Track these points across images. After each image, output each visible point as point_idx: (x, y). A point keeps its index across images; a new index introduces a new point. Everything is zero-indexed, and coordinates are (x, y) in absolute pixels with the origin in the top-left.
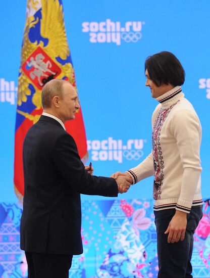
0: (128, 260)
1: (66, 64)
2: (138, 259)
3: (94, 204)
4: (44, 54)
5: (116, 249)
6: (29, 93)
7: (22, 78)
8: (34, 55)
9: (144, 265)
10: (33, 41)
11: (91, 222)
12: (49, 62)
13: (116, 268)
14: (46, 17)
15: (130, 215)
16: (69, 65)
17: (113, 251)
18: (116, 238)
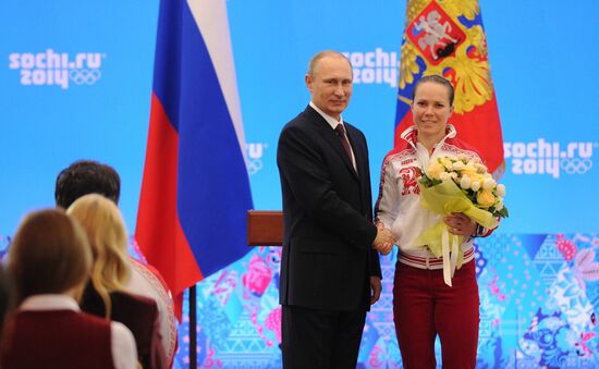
0: (568, 326)
1: (474, 26)
2: (584, 325)
3: (514, 239)
4: (441, 11)
5: (548, 308)
6: (416, 70)
7: (406, 47)
8: (425, 13)
9: (593, 335)
11: (510, 267)
12: (447, 23)
13: (548, 338)
15: (571, 258)
16: (479, 27)
17: (544, 312)
18: (549, 293)
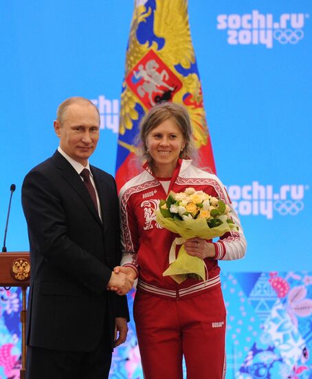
0: (281, 360)
1: (190, 74)
2: (296, 359)
3: (231, 277)
4: (158, 60)
5: (263, 343)
6: (135, 116)
7: (126, 95)
8: (144, 62)
9: (305, 368)
10: (142, 42)
12: (164, 72)
13: (263, 372)
14: (162, 7)
15: (284, 296)
16: (194, 76)
17: (258, 347)
18: (263, 328)
